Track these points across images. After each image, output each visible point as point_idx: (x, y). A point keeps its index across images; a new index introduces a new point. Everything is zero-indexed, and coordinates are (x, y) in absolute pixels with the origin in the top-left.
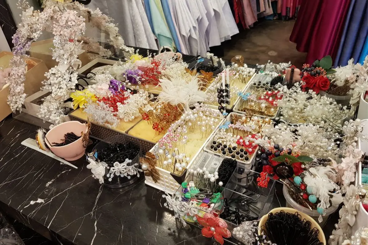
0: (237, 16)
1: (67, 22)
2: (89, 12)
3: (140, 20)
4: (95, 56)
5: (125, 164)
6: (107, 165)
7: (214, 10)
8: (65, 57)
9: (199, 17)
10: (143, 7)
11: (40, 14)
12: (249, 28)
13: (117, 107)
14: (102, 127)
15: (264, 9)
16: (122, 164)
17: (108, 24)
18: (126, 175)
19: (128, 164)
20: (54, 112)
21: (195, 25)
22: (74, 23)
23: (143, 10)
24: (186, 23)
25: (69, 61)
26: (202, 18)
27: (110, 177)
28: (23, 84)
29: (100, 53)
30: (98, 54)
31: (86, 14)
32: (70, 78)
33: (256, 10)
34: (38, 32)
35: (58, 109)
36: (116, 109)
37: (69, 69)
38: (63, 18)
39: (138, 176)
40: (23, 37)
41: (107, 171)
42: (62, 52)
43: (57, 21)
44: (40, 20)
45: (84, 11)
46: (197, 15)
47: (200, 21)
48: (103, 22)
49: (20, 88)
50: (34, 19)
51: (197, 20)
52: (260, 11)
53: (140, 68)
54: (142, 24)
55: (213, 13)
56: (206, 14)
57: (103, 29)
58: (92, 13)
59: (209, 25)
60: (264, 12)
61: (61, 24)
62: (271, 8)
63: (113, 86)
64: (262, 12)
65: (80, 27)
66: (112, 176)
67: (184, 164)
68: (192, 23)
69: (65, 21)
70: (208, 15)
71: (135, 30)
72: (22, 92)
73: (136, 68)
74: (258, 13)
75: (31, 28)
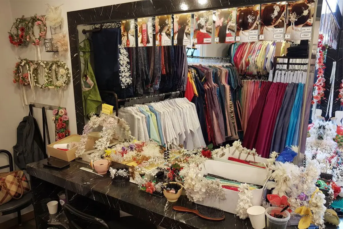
0: (210, 136)
1: (110, 122)
2: (119, 119)
3: (143, 130)
4: (116, 141)
5: (123, 171)
6: (116, 170)
7: (191, 131)
8: (107, 135)
9: (180, 133)
10: (145, 123)
11: (99, 118)
12: (218, 145)
13: (123, 155)
14: (116, 163)
15: (230, 135)
16: (122, 171)
17: (125, 125)
18: (123, 175)
19: (124, 171)
20: (97, 157)
21: (176, 137)
22: (113, 122)
23: (146, 125)
24: (171, 135)
25: (107, 136)
26: (182, 134)
27: (117, 174)
28: (85, 146)
29: (119, 140)
30: (118, 140)
31: (118, 119)
32: (107, 143)
33: (225, 135)
34: (97, 125)
35: (98, 156)
36: (123, 156)
37: (106, 140)
38: (109, 120)
39: (127, 177)
40: (89, 126)
41: (116, 172)
42: (106, 133)
43: (106, 121)
44: (98, 120)
45: (117, 119)
46: (179, 131)
47: (180, 135)
48: (124, 124)
49: (83, 147)
50: (96, 120)
51: (179, 134)
52: (227, 136)
53: (136, 145)
54: (143, 132)
55: (189, 132)
56: (185, 132)
57: (123, 127)
58: (120, 119)
59: (186, 138)
60: (231, 136)
61: (107, 122)
62: (237, 135)
63: (123, 149)
64: (229, 137)
65: (115, 124)
66: (118, 174)
67: (145, 171)
68: (174, 135)
69: (109, 122)
70: (186, 133)
71: (139, 135)
72: (84, 148)
73: (135, 144)
74: (226, 137)
75: (94, 123)
